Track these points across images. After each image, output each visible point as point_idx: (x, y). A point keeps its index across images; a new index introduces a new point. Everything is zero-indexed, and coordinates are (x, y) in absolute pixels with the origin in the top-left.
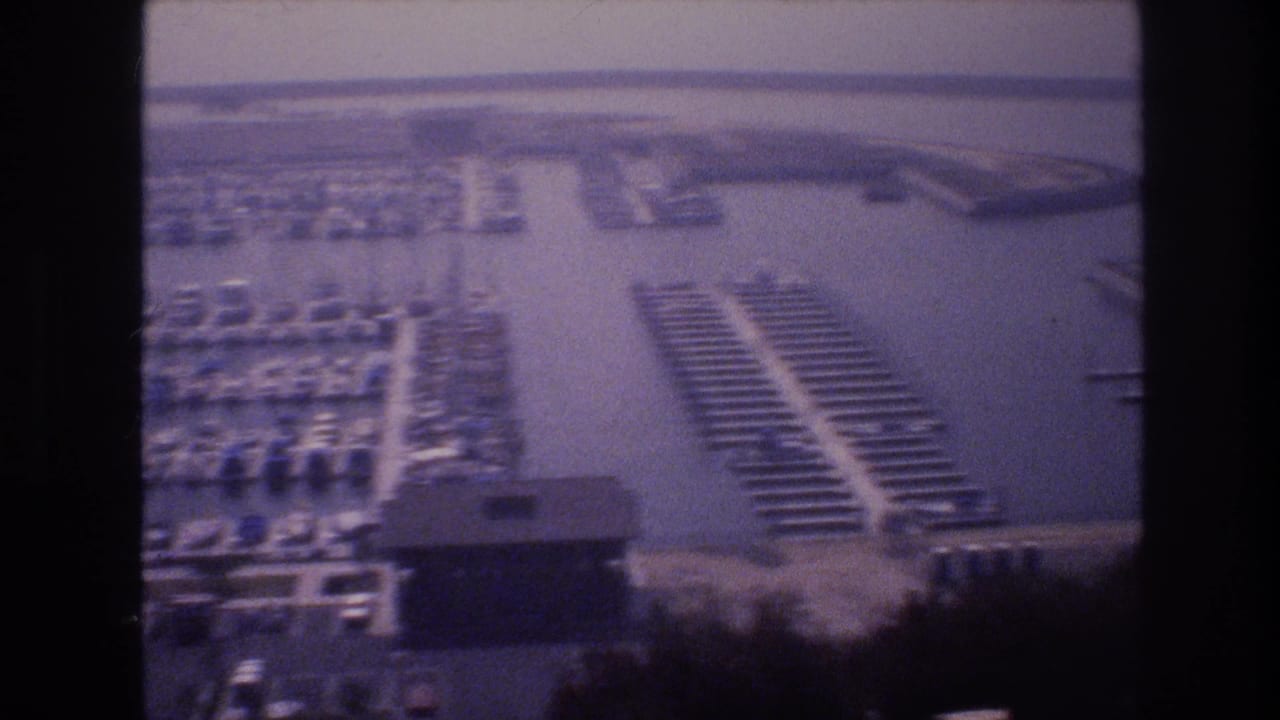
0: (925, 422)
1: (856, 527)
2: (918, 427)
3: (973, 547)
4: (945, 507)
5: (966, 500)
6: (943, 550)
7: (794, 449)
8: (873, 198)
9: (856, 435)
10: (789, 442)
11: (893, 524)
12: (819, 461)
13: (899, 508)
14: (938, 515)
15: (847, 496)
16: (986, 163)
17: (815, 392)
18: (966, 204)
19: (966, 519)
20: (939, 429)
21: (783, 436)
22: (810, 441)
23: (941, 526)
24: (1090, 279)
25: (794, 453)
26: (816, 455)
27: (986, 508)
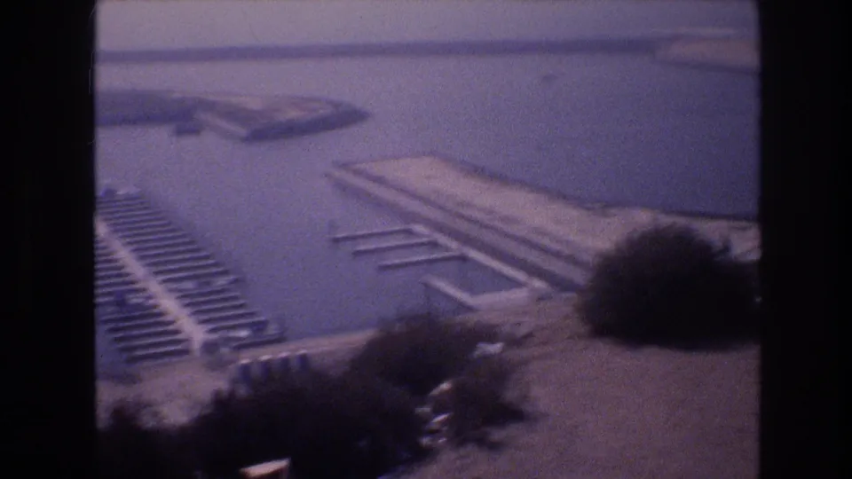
0: (226, 278)
1: (186, 352)
2: (221, 282)
3: (265, 358)
4: (243, 333)
5: (259, 327)
6: (244, 361)
7: (139, 304)
8: (180, 132)
9: (180, 291)
10: (134, 299)
11: (209, 347)
12: (155, 311)
13: (214, 336)
14: (239, 339)
15: (177, 332)
16: (254, 104)
17: (149, 265)
18: (243, 132)
19: (258, 340)
20: (236, 281)
21: (131, 296)
22: (150, 297)
23: (243, 346)
24: (327, 175)
25: (138, 306)
26: (155, 306)
27: (272, 330)
